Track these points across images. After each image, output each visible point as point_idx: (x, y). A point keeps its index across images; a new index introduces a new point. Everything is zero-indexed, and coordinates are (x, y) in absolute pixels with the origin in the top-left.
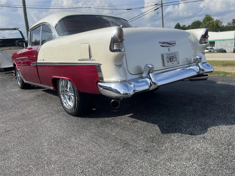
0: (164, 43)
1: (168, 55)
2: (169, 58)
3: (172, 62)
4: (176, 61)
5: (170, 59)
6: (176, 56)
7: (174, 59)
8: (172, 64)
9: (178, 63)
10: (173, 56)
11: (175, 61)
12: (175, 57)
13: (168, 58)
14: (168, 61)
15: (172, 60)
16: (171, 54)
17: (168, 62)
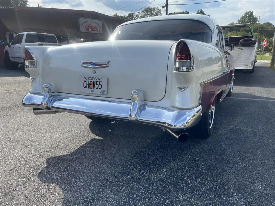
0: (87, 63)
1: (86, 78)
2: (88, 83)
3: (92, 88)
4: (100, 89)
5: (90, 84)
6: (100, 82)
7: (96, 86)
8: (92, 91)
9: (103, 93)
10: (96, 81)
11: (97, 89)
12: (98, 83)
13: (85, 83)
14: (85, 85)
15: (92, 86)
16: (92, 79)
17: (85, 88)
